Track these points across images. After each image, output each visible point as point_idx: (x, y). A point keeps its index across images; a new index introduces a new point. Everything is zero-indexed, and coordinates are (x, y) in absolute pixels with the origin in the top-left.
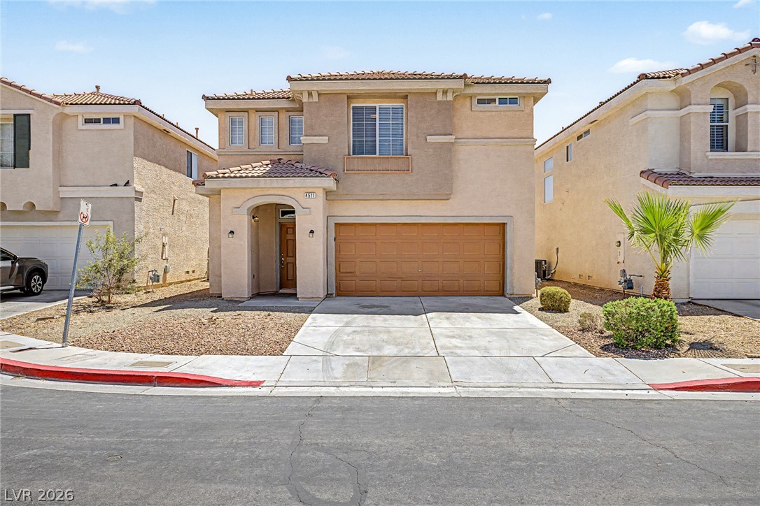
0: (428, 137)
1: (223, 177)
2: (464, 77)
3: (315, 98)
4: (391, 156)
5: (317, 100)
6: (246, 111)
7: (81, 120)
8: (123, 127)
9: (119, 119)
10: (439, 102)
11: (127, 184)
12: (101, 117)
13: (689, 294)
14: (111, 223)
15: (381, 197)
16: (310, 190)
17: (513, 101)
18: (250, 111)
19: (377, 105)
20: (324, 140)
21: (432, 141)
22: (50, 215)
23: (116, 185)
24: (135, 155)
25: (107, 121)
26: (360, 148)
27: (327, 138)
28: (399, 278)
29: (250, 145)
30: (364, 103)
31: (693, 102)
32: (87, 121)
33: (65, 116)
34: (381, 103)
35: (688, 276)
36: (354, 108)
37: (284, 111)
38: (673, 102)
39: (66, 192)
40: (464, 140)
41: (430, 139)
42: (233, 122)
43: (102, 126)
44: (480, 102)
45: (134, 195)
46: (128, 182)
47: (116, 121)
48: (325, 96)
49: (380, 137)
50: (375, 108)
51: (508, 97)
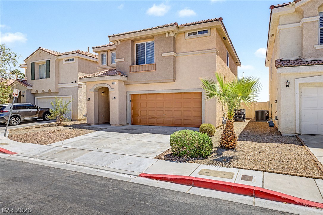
1: (86, 78)
2: (176, 24)
4: (151, 64)
5: (120, 44)
6: (107, 51)
7: (64, 61)
8: (74, 62)
9: (73, 59)
10: (167, 38)
11: (76, 82)
12: (69, 59)
14: (71, 96)
15: (144, 82)
16: (114, 81)
17: (206, 31)
18: (108, 51)
19: (145, 42)
20: (122, 60)
21: (164, 56)
22: (56, 94)
23: (73, 82)
24: (78, 72)
25: (71, 60)
26: (139, 61)
28: (156, 118)
29: (108, 64)
31: (305, 16)
32: (66, 61)
33: (59, 60)
34: (147, 41)
36: (137, 45)
39: (60, 86)
40: (180, 54)
41: (163, 55)
42: (103, 56)
43: (69, 62)
44: (189, 34)
45: (77, 86)
46: (76, 81)
48: (123, 42)
49: (147, 56)
50: (144, 44)
51: (203, 30)
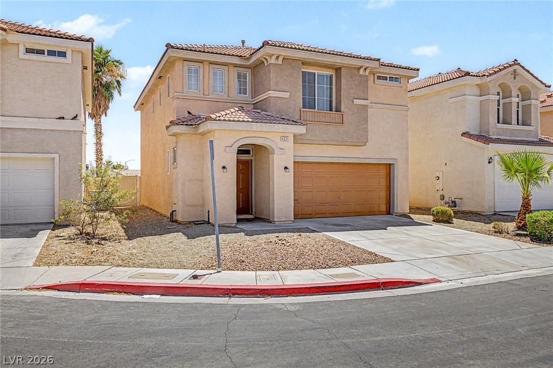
0: (355, 100)
3: (280, 61)
5: (281, 63)
8: (70, 62)
9: (65, 52)
10: (361, 76)
11: (74, 118)
12: (45, 48)
13: (495, 209)
14: (56, 156)
16: (285, 135)
17: (397, 80)
19: (316, 72)
20: (287, 95)
21: (356, 103)
25: (52, 53)
27: (289, 94)
28: (327, 203)
30: (306, 69)
31: (490, 93)
32: (29, 51)
34: (318, 70)
35: (494, 198)
36: (303, 73)
37: (233, 66)
38: (477, 91)
42: (189, 70)
43: (46, 58)
44: (378, 78)
45: (82, 129)
46: (77, 116)
47: (63, 54)
48: (286, 60)
49: (318, 96)
50: (315, 74)
51: (394, 77)
